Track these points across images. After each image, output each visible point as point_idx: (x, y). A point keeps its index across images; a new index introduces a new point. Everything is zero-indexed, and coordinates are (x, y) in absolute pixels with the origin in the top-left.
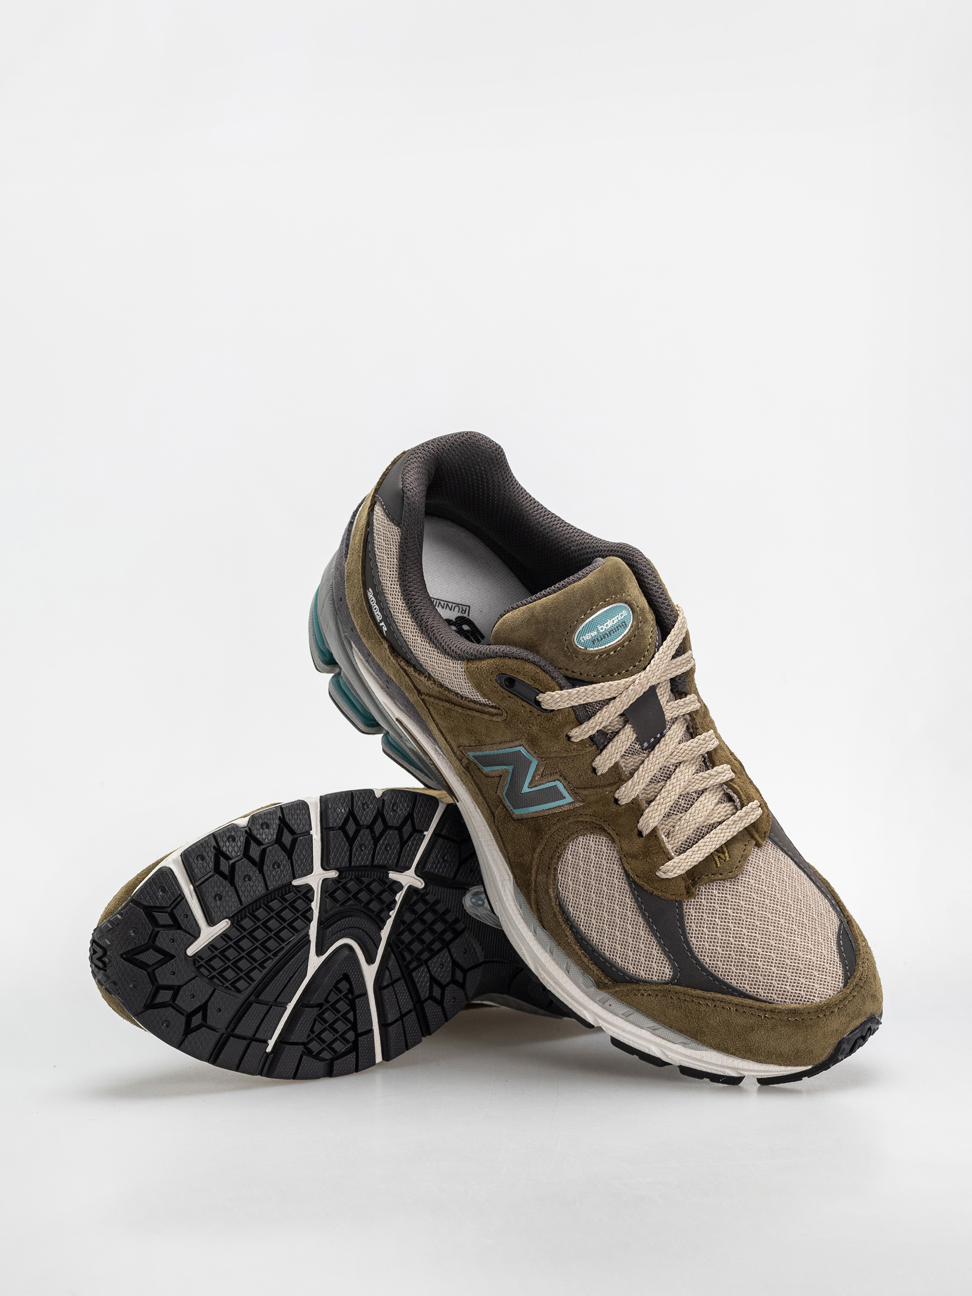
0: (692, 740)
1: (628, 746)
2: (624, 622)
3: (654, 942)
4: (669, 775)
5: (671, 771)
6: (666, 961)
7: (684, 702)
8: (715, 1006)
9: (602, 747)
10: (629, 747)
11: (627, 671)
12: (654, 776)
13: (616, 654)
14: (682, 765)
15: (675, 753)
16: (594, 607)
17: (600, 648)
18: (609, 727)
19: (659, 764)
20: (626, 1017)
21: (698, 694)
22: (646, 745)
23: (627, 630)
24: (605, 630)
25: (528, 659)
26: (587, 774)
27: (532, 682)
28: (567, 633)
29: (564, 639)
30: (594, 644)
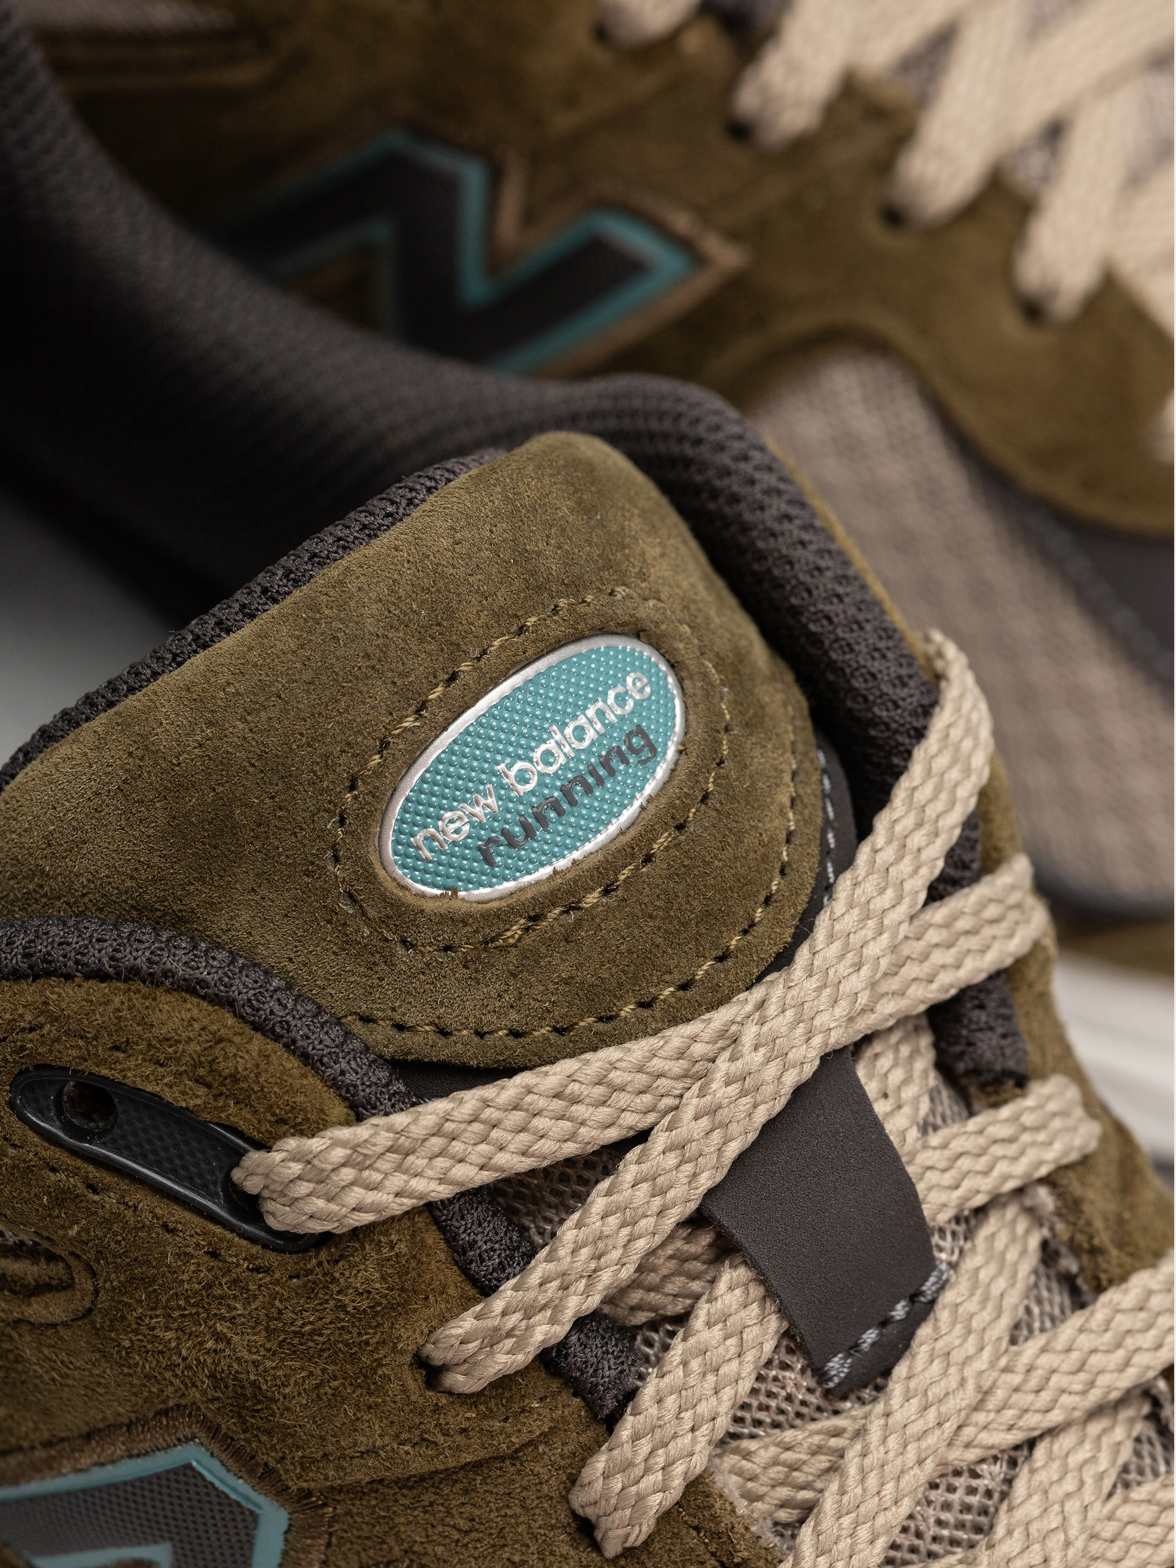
0: (1076, 1320)
1: (746, 1385)
2: (640, 731)
4: (984, 1511)
5: (989, 1494)
7: (1015, 1119)
9: (610, 1403)
10: (754, 1391)
11: (684, 987)
12: (905, 1530)
13: (611, 900)
14: (1040, 1452)
15: (1000, 1394)
16: (465, 667)
17: (527, 879)
18: (636, 1297)
19: (920, 1462)
21: (1078, 1075)
22: (838, 1366)
23: (661, 771)
24: (541, 784)
25: (166, 974)
26: (552, 1553)
27: (202, 1091)
28: (342, 822)
29: (329, 853)
30: (489, 861)
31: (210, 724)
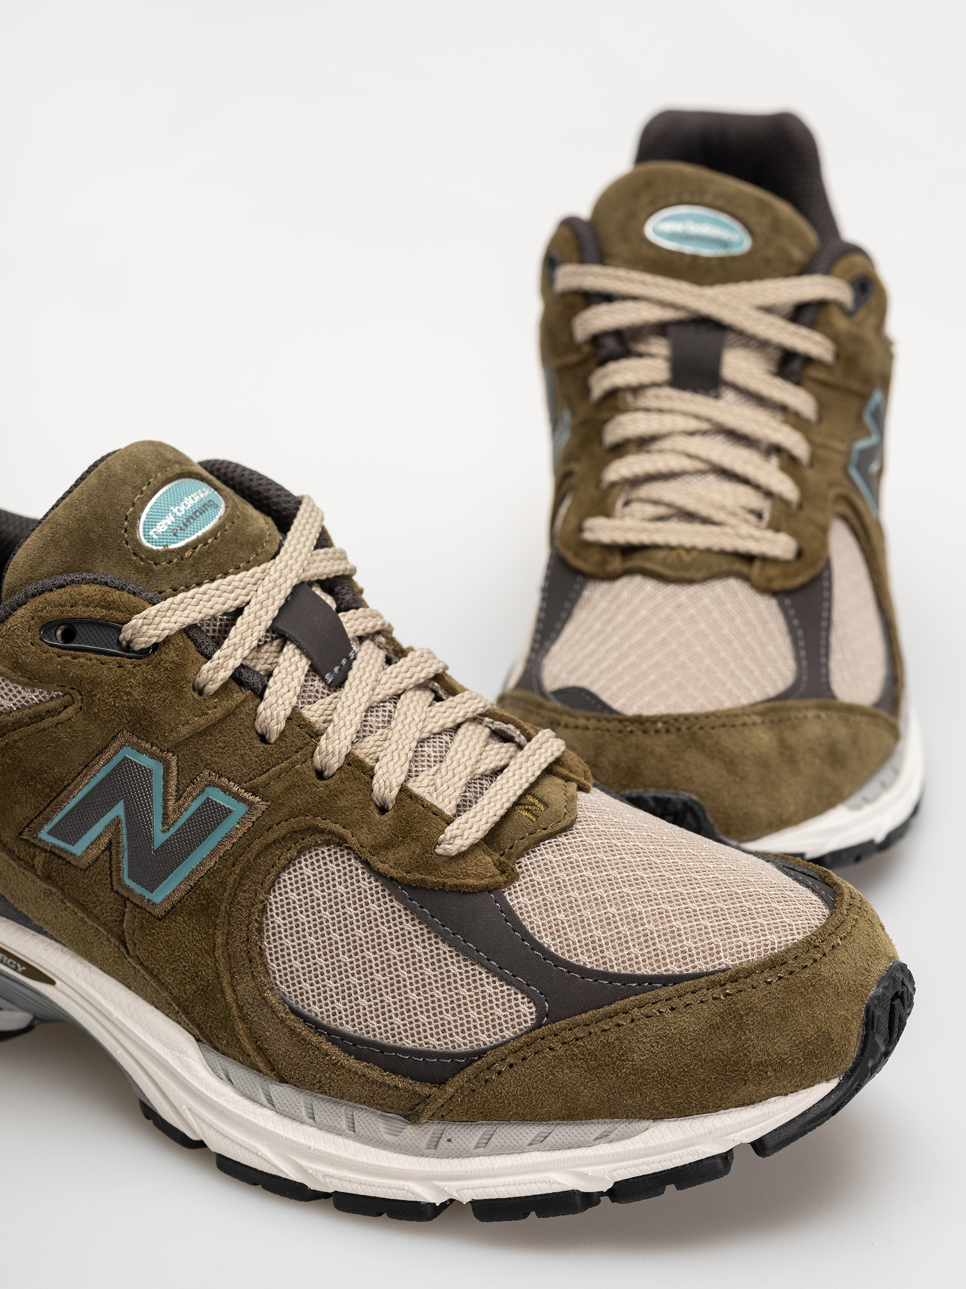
1: (301, 681)
2: (211, 501)
3: (480, 973)
6: (516, 994)
8: (633, 1021)
9: (260, 690)
11: (248, 562)
14: (402, 696)
16: (152, 480)
17: (188, 540)
20: (484, 1148)
22: (328, 677)
24: (186, 512)
25: (83, 580)
26: (254, 747)
27: (104, 610)
28: (126, 531)
29: (124, 542)
30: (175, 535)
31: (76, 510)
